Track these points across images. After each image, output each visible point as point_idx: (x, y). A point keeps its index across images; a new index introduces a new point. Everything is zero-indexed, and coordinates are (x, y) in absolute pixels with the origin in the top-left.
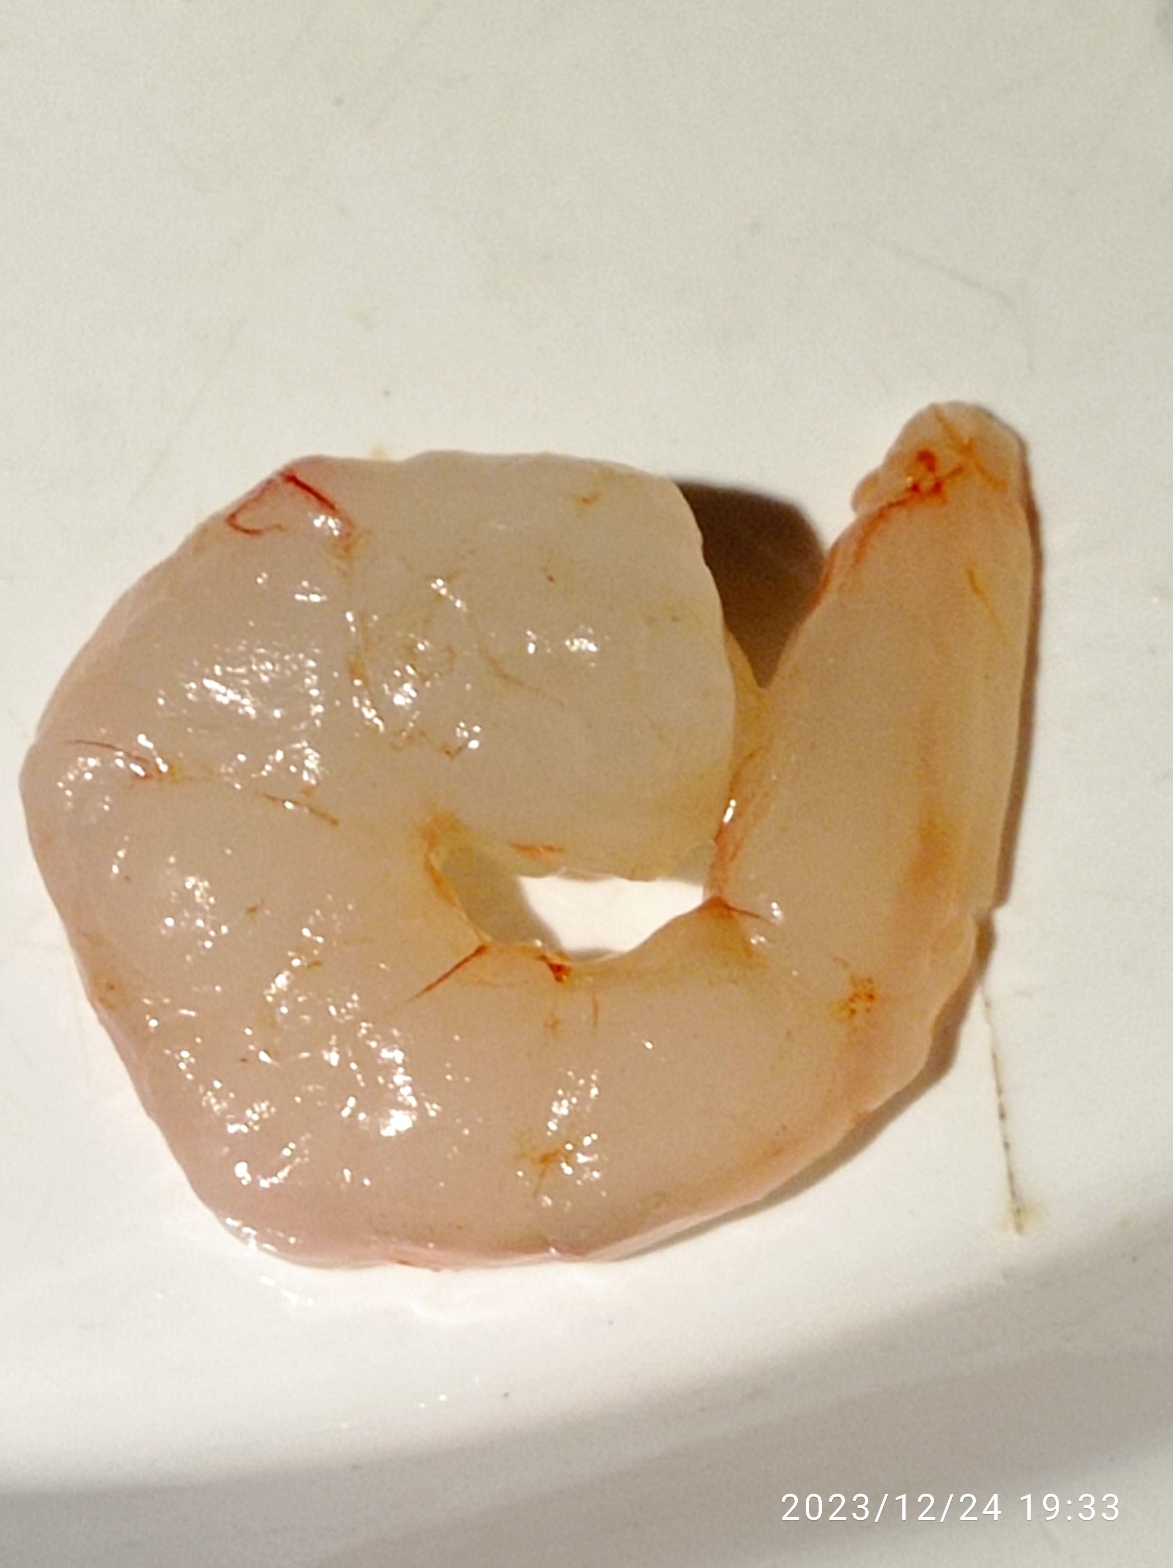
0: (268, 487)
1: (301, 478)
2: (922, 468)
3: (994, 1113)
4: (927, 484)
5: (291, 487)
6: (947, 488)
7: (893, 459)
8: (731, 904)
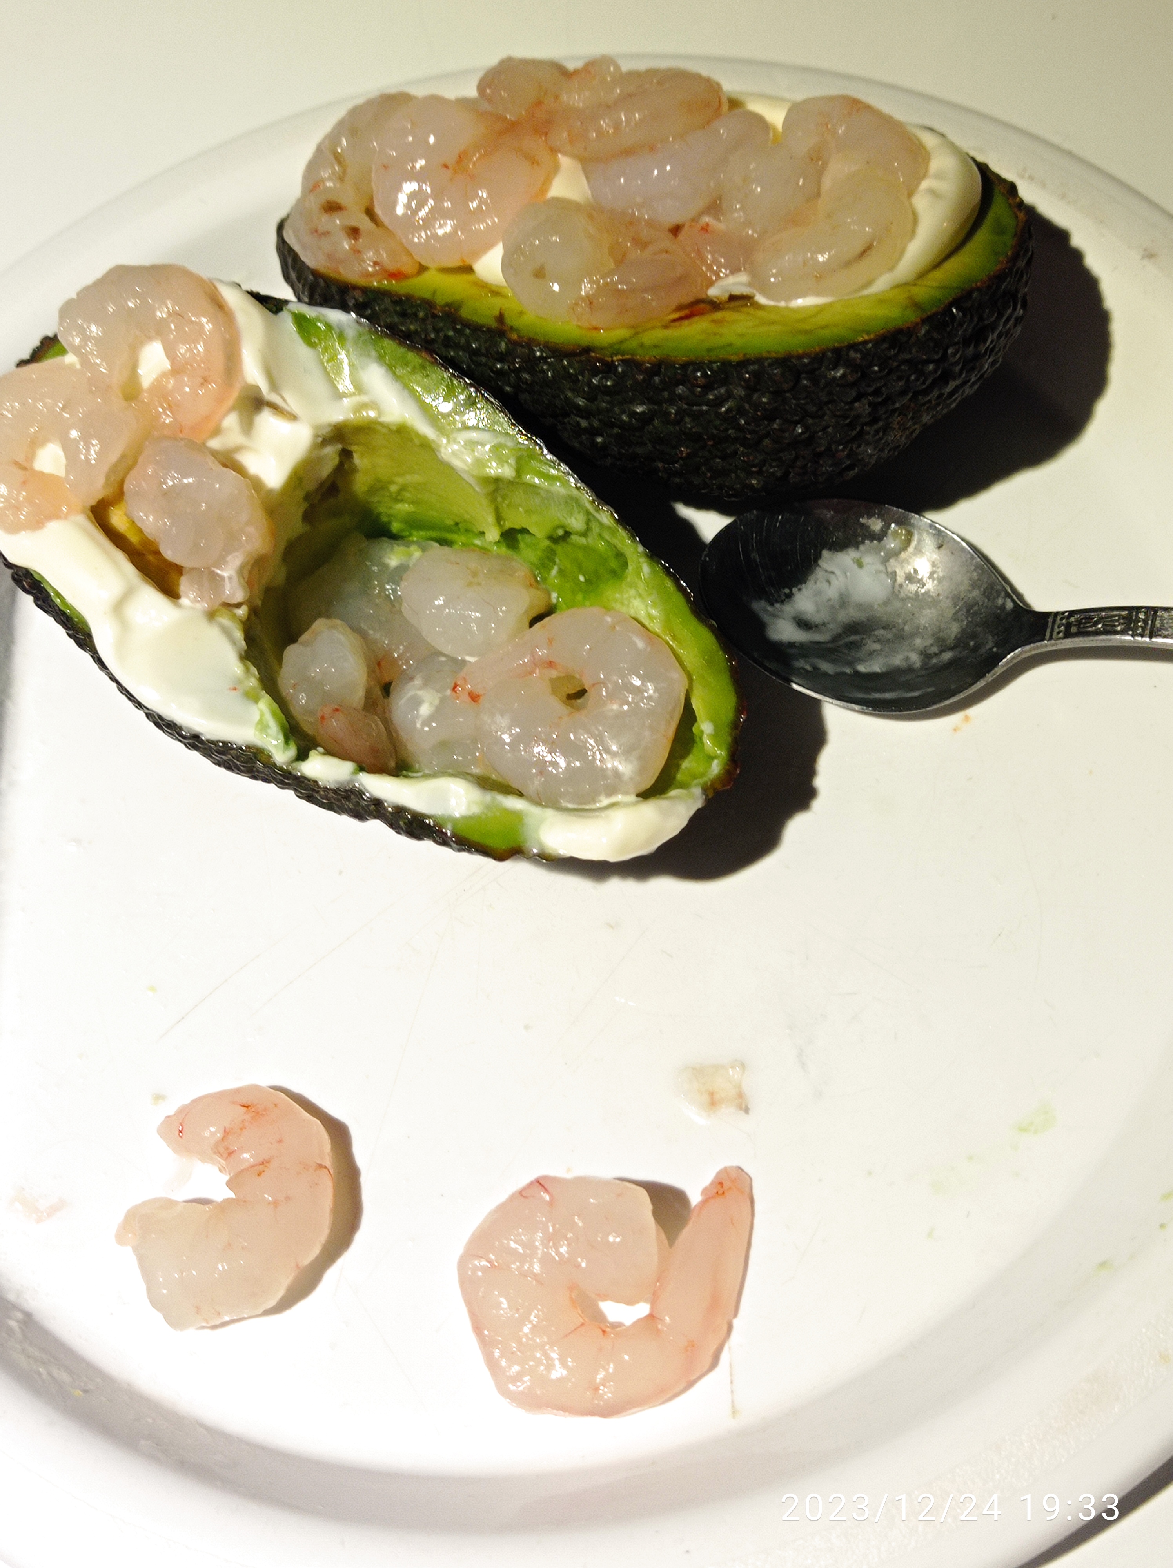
0: (532, 1183)
1: (541, 1182)
2: (719, 1187)
3: (729, 1381)
4: (720, 1192)
5: (538, 1185)
6: (726, 1194)
7: (712, 1183)
8: (655, 1315)
